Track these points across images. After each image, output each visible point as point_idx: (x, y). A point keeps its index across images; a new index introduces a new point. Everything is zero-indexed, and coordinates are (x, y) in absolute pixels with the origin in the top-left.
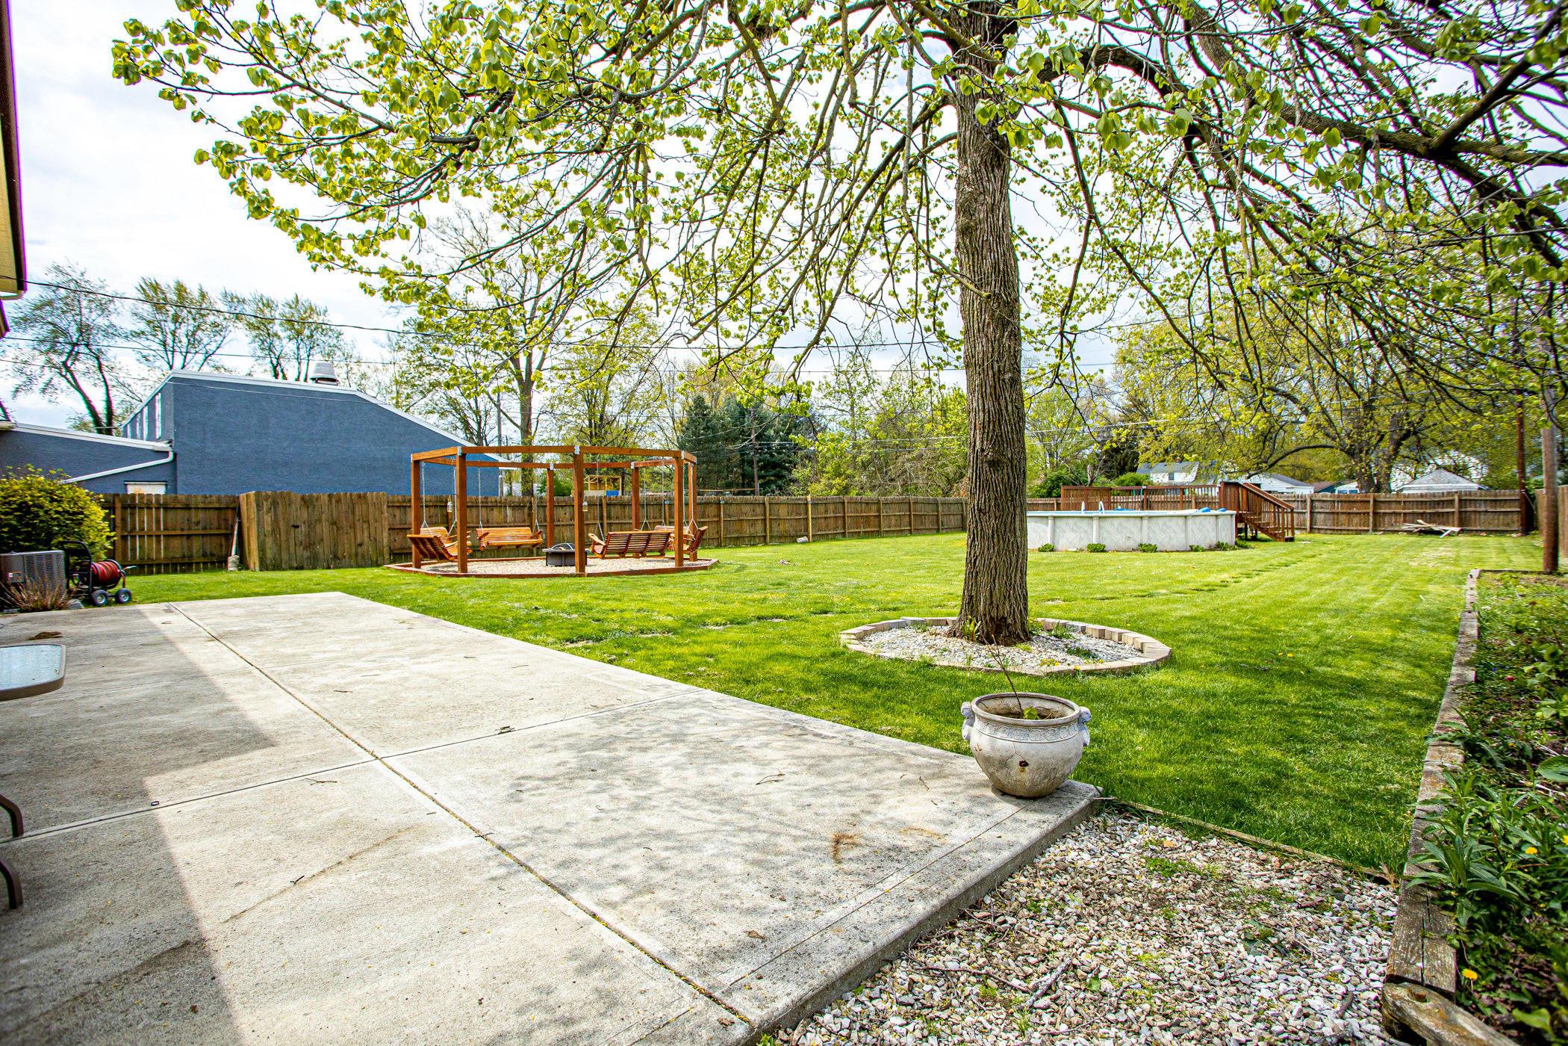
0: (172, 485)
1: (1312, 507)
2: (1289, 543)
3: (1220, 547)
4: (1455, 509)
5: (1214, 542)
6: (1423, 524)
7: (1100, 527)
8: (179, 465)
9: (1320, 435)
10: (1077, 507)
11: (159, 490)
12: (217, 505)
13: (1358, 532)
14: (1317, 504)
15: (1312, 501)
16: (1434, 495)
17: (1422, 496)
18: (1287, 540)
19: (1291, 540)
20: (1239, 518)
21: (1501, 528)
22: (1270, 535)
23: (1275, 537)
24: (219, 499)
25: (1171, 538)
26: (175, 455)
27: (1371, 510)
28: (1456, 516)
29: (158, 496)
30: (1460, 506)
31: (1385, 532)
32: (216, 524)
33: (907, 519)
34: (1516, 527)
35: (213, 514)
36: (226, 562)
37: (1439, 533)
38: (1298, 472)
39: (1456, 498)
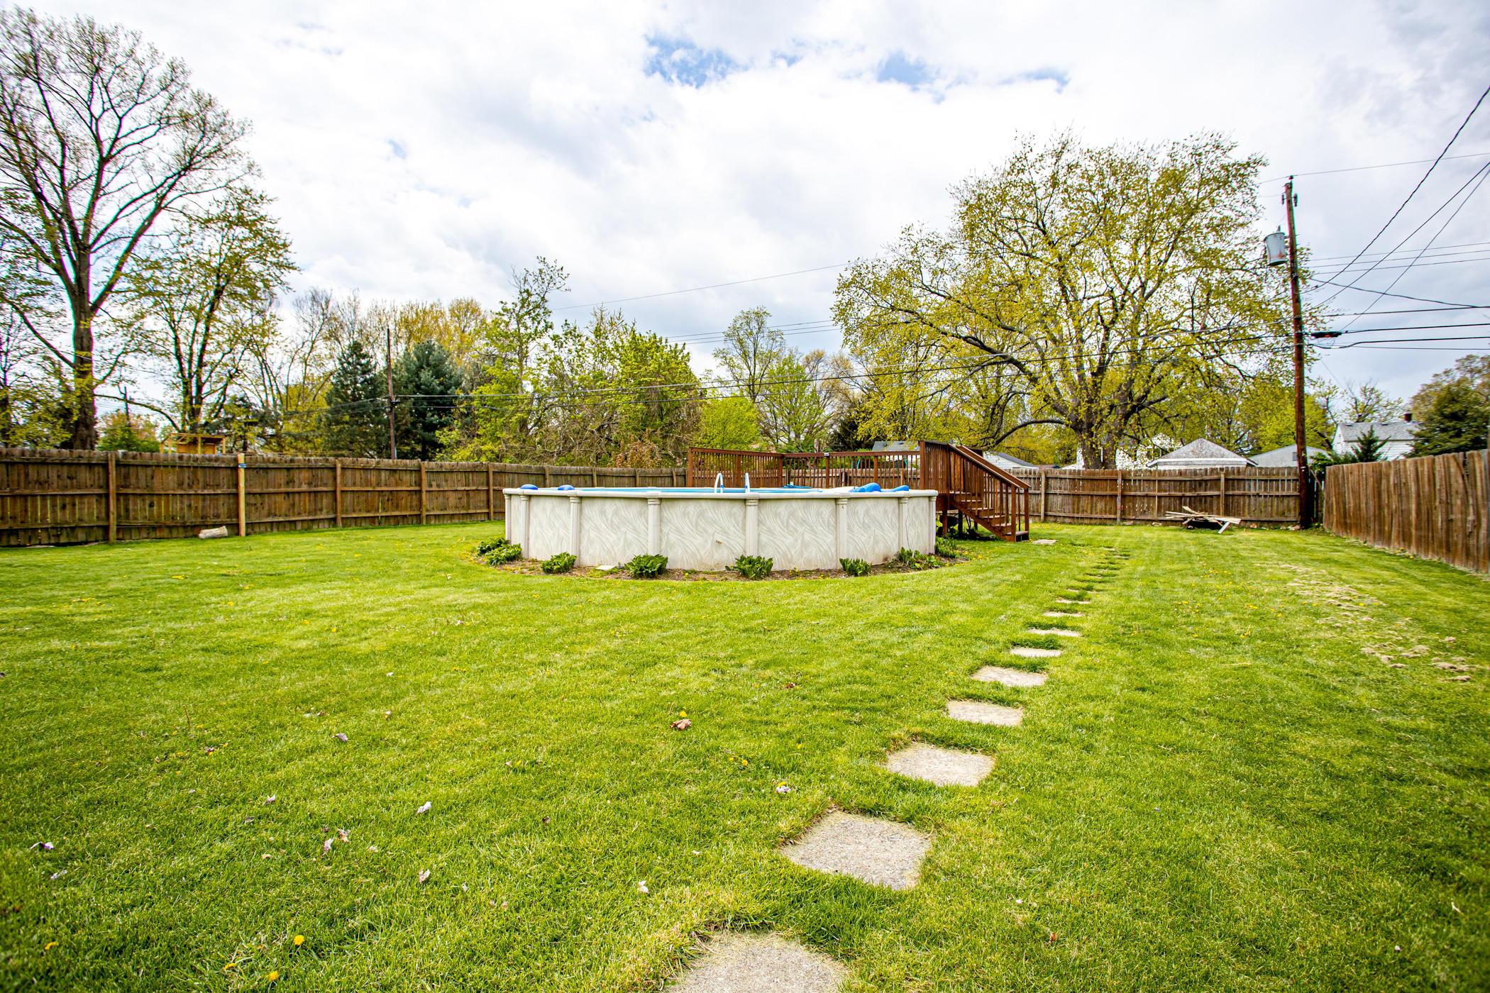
1: (1047, 486)
2: (1023, 544)
3: (903, 561)
4: (1221, 492)
5: (894, 550)
6: (1192, 514)
7: (661, 520)
9: (1048, 409)
10: (709, 482)
13: (1103, 522)
14: (1052, 482)
15: (1047, 479)
16: (1195, 473)
17: (1180, 473)
18: (1019, 538)
19: (1025, 537)
20: (944, 502)
21: (1276, 518)
22: (993, 529)
23: (1000, 535)
25: (805, 545)
27: (1119, 492)
28: (1222, 500)
30: (1227, 489)
31: (1136, 522)
33: (483, 496)
34: (1292, 516)
37: (1215, 526)
38: (1022, 455)
39: (1222, 476)
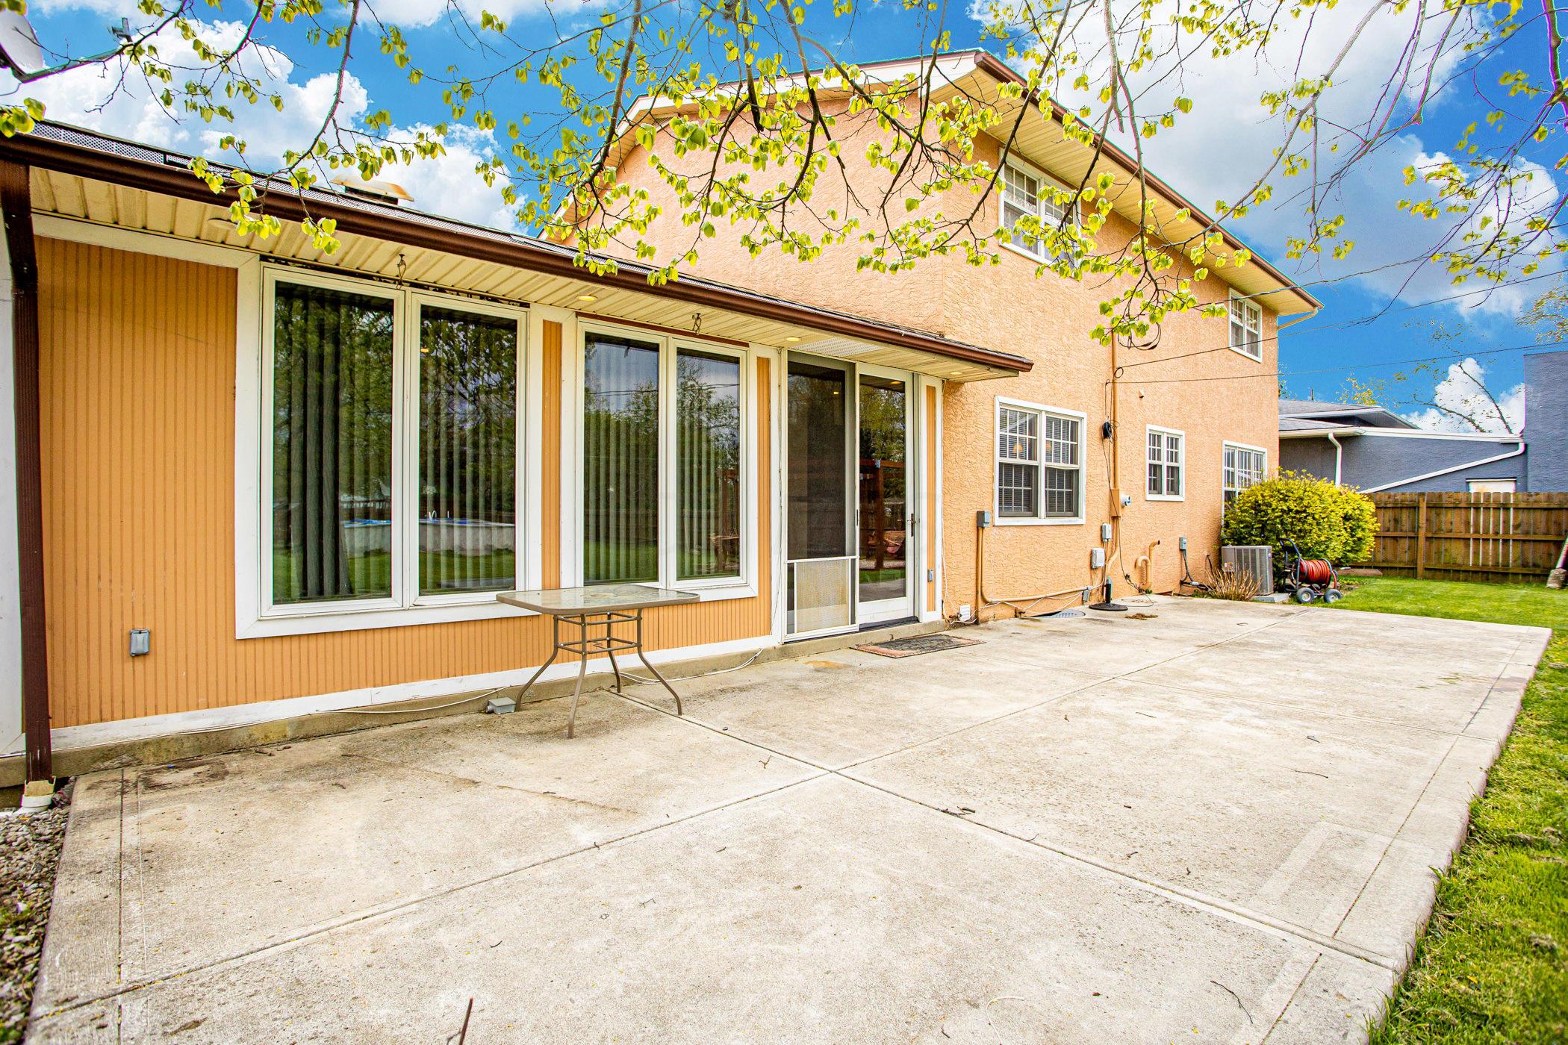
0: (1521, 480)
8: (1531, 458)
11: (1508, 487)
12: (1545, 505)
24: (1549, 498)
26: (1526, 446)
29: (1507, 495)
32: (1542, 526)
35: (1541, 516)
36: (1547, 576)
